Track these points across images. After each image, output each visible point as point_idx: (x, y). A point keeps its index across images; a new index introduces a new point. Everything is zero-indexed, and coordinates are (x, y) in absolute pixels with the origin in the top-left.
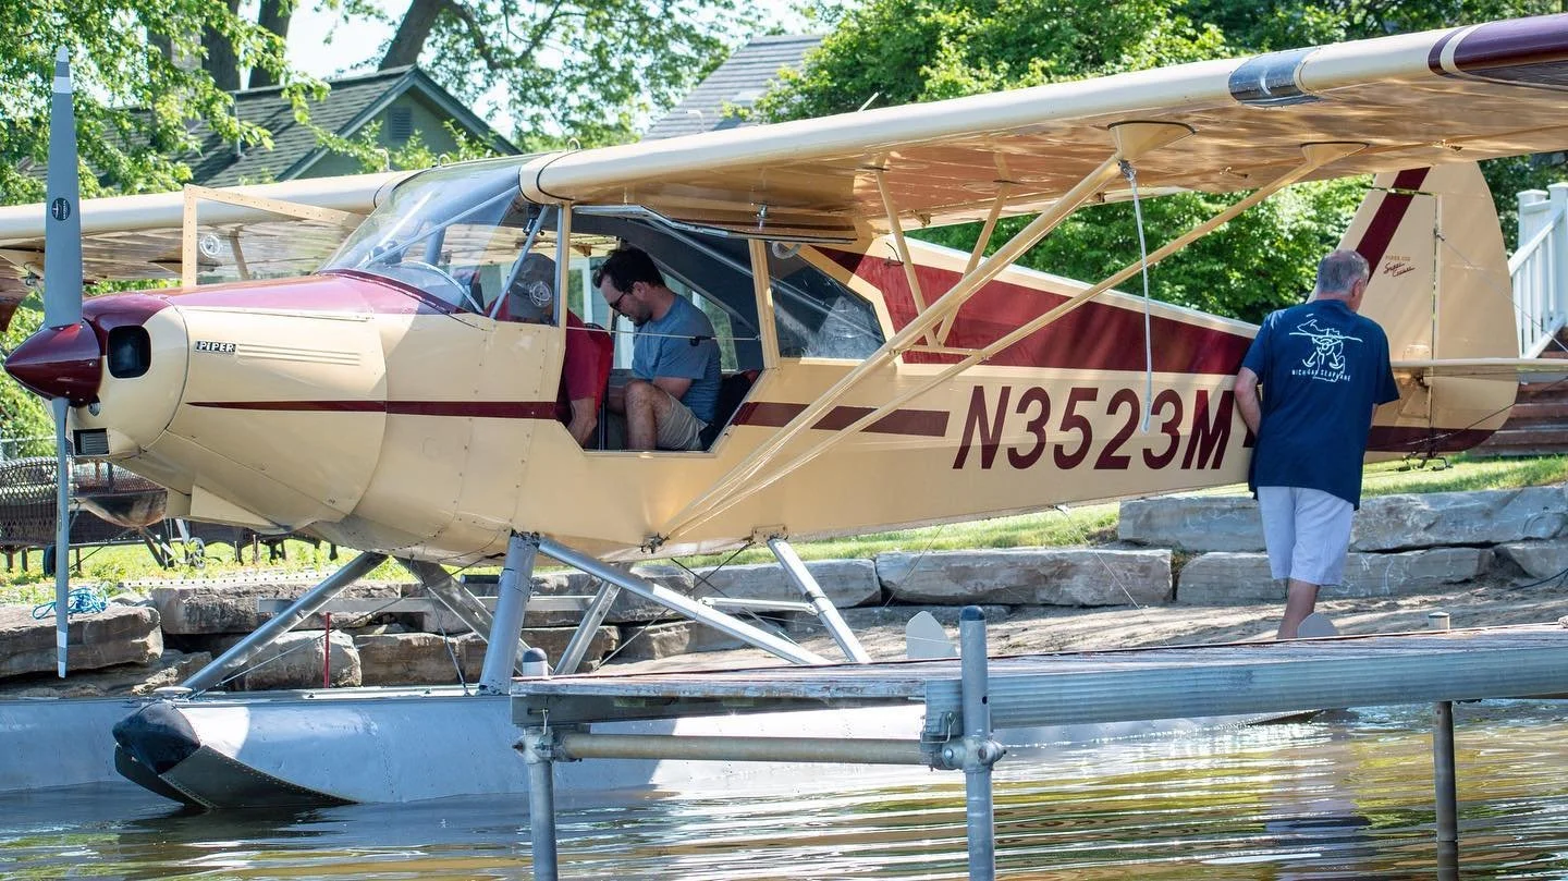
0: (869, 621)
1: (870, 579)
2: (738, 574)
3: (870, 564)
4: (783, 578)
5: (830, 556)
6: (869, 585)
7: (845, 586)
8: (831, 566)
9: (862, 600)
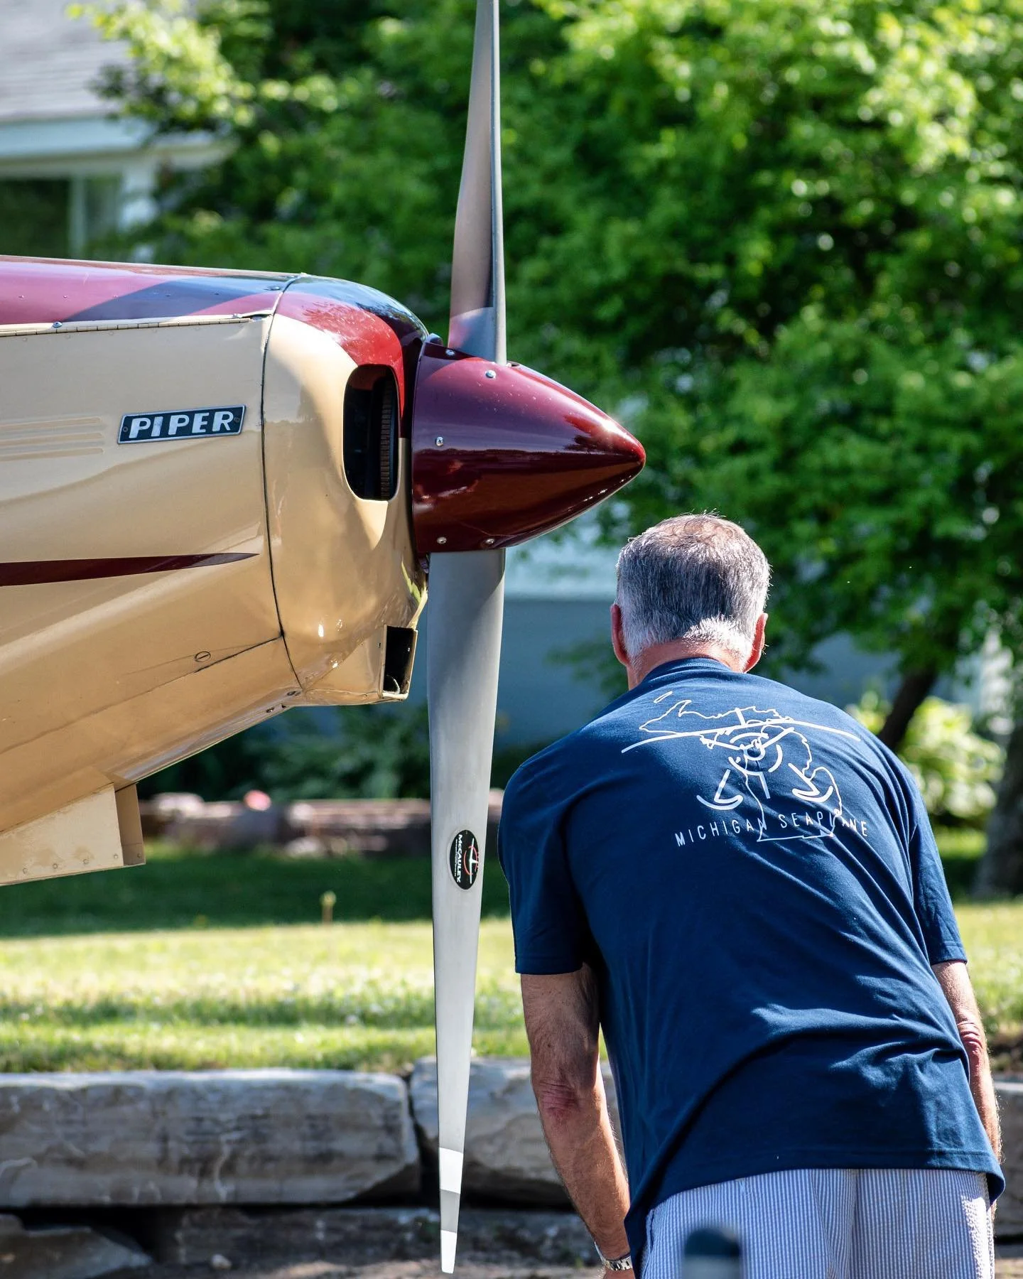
0: (385, 1244)
1: (391, 1129)
2: (33, 1099)
3: (392, 1088)
4: (155, 1114)
5: (288, 1062)
6: (388, 1144)
7: (323, 1146)
8: (287, 1088)
9: (368, 1184)
